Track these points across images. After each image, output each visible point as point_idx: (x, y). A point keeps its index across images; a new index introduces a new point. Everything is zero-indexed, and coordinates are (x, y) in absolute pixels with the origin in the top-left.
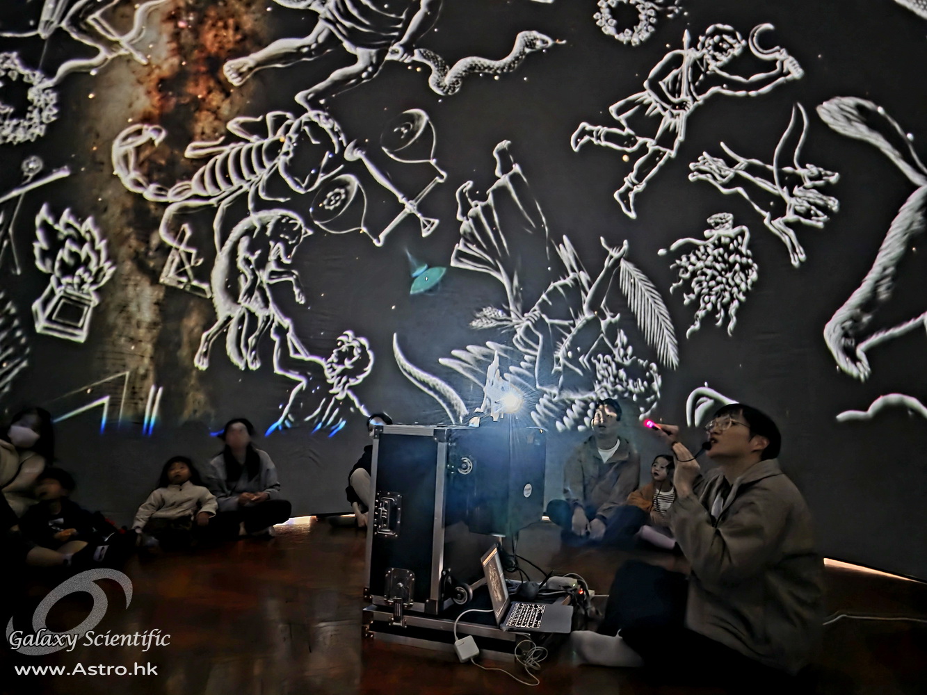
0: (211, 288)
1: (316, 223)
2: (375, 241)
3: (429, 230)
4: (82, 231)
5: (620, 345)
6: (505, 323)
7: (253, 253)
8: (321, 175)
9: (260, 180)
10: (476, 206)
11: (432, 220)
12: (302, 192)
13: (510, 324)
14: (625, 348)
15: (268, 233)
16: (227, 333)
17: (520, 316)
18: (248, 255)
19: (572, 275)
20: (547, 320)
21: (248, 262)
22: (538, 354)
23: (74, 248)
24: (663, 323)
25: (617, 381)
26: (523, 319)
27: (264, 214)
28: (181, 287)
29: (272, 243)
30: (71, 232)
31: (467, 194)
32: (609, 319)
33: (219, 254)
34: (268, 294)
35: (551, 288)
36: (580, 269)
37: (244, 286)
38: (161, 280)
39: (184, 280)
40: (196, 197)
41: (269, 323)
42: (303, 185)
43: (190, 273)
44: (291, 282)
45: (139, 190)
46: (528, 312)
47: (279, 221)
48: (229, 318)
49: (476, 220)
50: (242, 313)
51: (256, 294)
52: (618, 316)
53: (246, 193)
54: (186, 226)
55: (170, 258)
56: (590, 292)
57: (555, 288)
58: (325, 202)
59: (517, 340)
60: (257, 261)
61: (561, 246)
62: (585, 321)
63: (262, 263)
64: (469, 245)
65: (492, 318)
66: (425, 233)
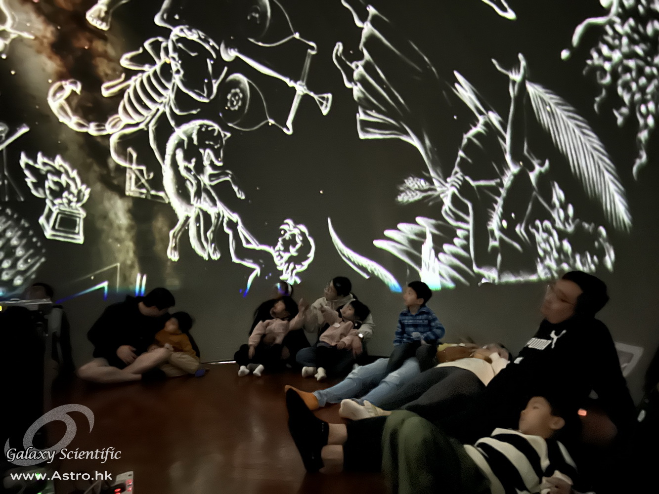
0: (166, 195)
1: (230, 125)
2: (285, 130)
3: (326, 106)
4: (56, 165)
5: (557, 204)
6: (430, 193)
7: (190, 162)
8: (214, 81)
9: (169, 100)
10: (357, 67)
11: (325, 95)
12: (206, 101)
13: (436, 194)
14: (564, 207)
15: (195, 142)
16: (188, 229)
17: (443, 182)
18: (186, 164)
19: (481, 119)
20: (473, 184)
21: (188, 169)
22: (470, 227)
23: (56, 179)
24: (600, 163)
25: (562, 257)
26: (447, 185)
27: (185, 127)
28: (143, 196)
29: (202, 151)
30: (48, 168)
31: (343, 58)
32: (538, 169)
33: (163, 166)
34: (214, 194)
35: (465, 141)
36: (487, 110)
37: (192, 190)
38: (127, 193)
39: (144, 191)
40: (128, 126)
41: (221, 219)
42: (205, 95)
43: (146, 185)
44: (228, 181)
45: (84, 130)
46: (449, 176)
47: (199, 131)
48: (188, 218)
49: (363, 81)
50: (197, 213)
51: (204, 195)
52: (547, 163)
53: (164, 114)
54: (130, 150)
55: (128, 176)
56: (508, 137)
57: (469, 140)
58: (229, 105)
59: (446, 212)
60: (195, 167)
61: (457, 85)
62: (512, 177)
63: (200, 168)
64: (369, 112)
65: (416, 190)
66: (325, 111)
